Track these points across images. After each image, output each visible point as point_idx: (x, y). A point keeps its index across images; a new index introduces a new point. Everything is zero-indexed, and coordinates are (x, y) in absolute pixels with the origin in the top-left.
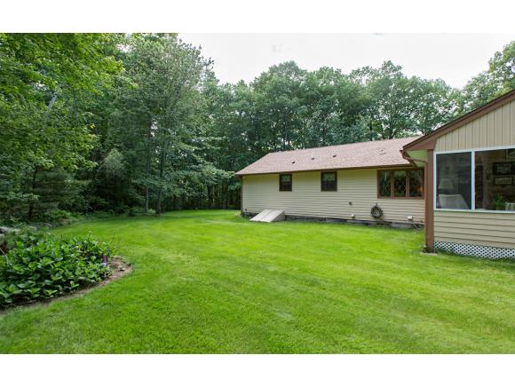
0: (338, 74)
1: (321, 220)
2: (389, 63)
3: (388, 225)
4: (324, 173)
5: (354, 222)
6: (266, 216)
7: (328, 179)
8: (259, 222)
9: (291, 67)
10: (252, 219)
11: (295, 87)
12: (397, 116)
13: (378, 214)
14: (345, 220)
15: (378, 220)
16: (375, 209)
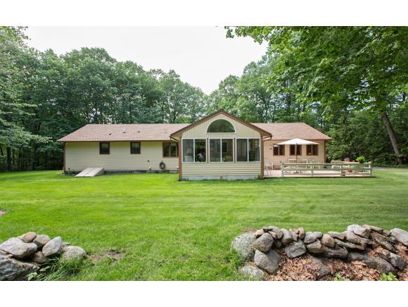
0: (140, 69)
1: (131, 172)
2: (173, 71)
3: (168, 172)
4: (132, 142)
5: (151, 172)
6: (90, 172)
7: (135, 147)
8: (84, 177)
9: (102, 53)
10: (78, 175)
11: (107, 71)
12: (178, 105)
13: (163, 166)
14: (145, 171)
15: (163, 170)
16: (162, 164)
